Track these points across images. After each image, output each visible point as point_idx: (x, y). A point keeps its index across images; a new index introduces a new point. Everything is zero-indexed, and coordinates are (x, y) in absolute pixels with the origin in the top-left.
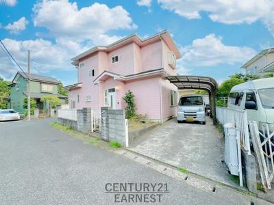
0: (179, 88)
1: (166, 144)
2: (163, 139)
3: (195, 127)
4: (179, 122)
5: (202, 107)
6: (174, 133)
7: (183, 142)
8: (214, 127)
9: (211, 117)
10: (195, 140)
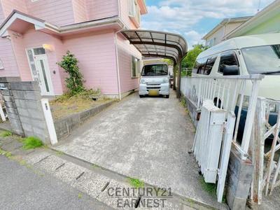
0: (143, 55)
1: (119, 131)
2: (116, 124)
3: (159, 101)
4: (142, 96)
5: (167, 78)
6: (132, 112)
7: (142, 125)
8: (178, 100)
9: (175, 89)
10: (158, 120)
